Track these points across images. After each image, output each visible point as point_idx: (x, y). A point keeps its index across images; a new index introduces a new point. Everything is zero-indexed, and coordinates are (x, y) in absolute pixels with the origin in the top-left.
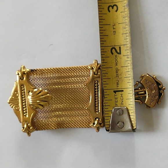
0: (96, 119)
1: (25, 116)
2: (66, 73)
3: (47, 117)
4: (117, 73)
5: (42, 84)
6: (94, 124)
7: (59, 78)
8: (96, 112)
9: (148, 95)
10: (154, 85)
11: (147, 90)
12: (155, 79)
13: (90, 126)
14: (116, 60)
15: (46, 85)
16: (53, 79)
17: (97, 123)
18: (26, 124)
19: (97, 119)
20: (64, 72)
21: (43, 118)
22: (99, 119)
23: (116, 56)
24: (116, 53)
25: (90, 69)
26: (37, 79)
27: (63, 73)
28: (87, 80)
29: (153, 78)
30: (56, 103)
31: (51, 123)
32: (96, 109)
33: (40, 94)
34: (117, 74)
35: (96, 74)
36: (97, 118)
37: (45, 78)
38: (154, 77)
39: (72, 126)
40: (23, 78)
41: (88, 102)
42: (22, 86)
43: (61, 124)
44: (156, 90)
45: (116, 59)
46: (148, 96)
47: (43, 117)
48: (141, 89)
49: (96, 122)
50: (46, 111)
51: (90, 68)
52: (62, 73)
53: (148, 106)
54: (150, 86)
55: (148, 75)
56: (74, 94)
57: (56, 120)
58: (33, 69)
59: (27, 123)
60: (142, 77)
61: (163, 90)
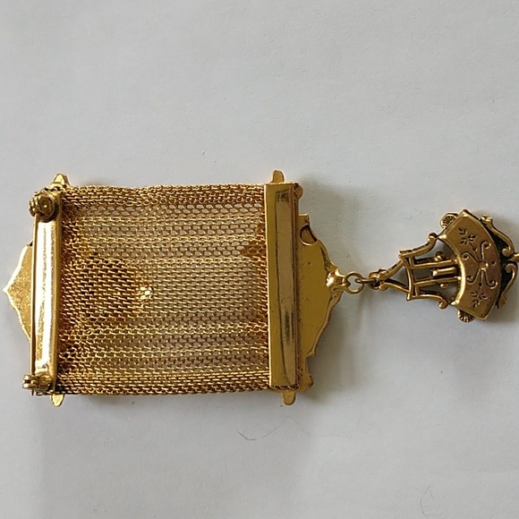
9: (468, 276)
10: (486, 246)
11: (464, 262)
12: (489, 226)
29: (485, 225)
38: (488, 220)
44: (493, 262)
46: (467, 281)
48: (445, 259)
53: (467, 315)
54: (474, 249)
55: (466, 215)
60: (447, 220)
61: (515, 263)
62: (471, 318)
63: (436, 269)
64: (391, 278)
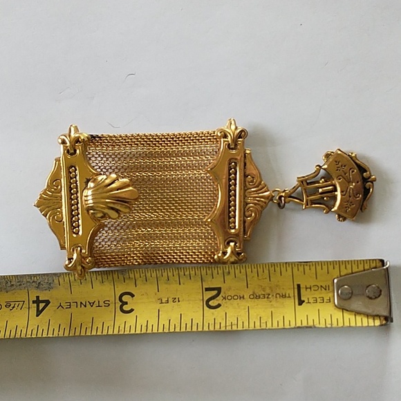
0: (228, 243)
1: (74, 233)
2: (164, 146)
3: (121, 239)
4: (259, 296)
5: (113, 168)
6: (224, 253)
7: (150, 155)
8: (229, 228)
9: (342, 192)
10: (353, 172)
11: (339, 183)
12: (354, 159)
13: (214, 260)
14: (233, 298)
15: (119, 170)
16: (137, 157)
17: (232, 252)
18: (77, 250)
19: (232, 244)
20: (161, 144)
21: (113, 242)
22: (235, 244)
23: (225, 298)
24: (218, 298)
25: (220, 138)
26: (102, 156)
27: (159, 147)
28: (212, 161)
29: (352, 158)
30: (140, 209)
31: (130, 251)
32: (230, 222)
33: (113, 186)
34: (261, 296)
35: (232, 149)
36: (232, 241)
37: (118, 156)
38: (353, 155)
39: (174, 260)
40: (75, 151)
41: (214, 205)
42: (70, 167)
43: (152, 253)
44: (358, 182)
45: (230, 298)
46: (342, 195)
47: (111, 240)
48: (326, 181)
49: (229, 250)
50: (118, 225)
51: (219, 134)
52: (156, 146)
53: (342, 217)
54: (345, 174)
55: (339, 152)
56: (182, 192)
57: (140, 245)
58: (94, 134)
59: (79, 248)
60: (327, 156)
61: (372, 182)
62: (345, 219)
63: (321, 188)
64: (292, 195)
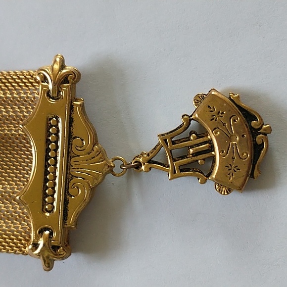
0: (41, 232)
6: (36, 246)
8: (44, 210)
9: (221, 151)
10: (235, 120)
12: (236, 101)
17: (44, 245)
22: (51, 234)
32: (46, 202)
35: (53, 98)
36: (47, 229)
38: (236, 96)
44: (243, 135)
46: (221, 156)
48: (198, 137)
49: (41, 242)
54: (224, 125)
55: (214, 93)
61: (265, 134)
62: (229, 191)
63: (192, 147)
64: (153, 159)
